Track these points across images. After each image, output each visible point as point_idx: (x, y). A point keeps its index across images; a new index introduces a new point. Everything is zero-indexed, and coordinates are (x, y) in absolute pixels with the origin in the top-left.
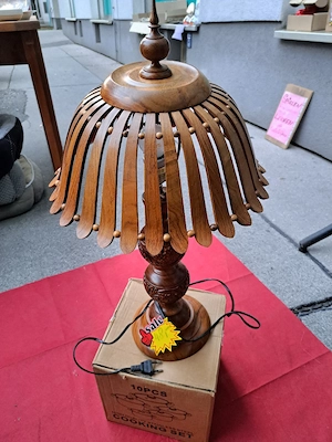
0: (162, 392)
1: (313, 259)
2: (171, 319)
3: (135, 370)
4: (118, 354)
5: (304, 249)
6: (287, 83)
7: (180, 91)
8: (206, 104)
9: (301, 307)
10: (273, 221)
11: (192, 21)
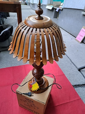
0: (32, 101)
1: (81, 73)
2: (38, 83)
3: (26, 94)
4: (23, 89)
5: (79, 70)
6: (83, 26)
7: (43, 23)
8: (50, 28)
9: (75, 85)
10: (73, 61)
11: (61, 7)
